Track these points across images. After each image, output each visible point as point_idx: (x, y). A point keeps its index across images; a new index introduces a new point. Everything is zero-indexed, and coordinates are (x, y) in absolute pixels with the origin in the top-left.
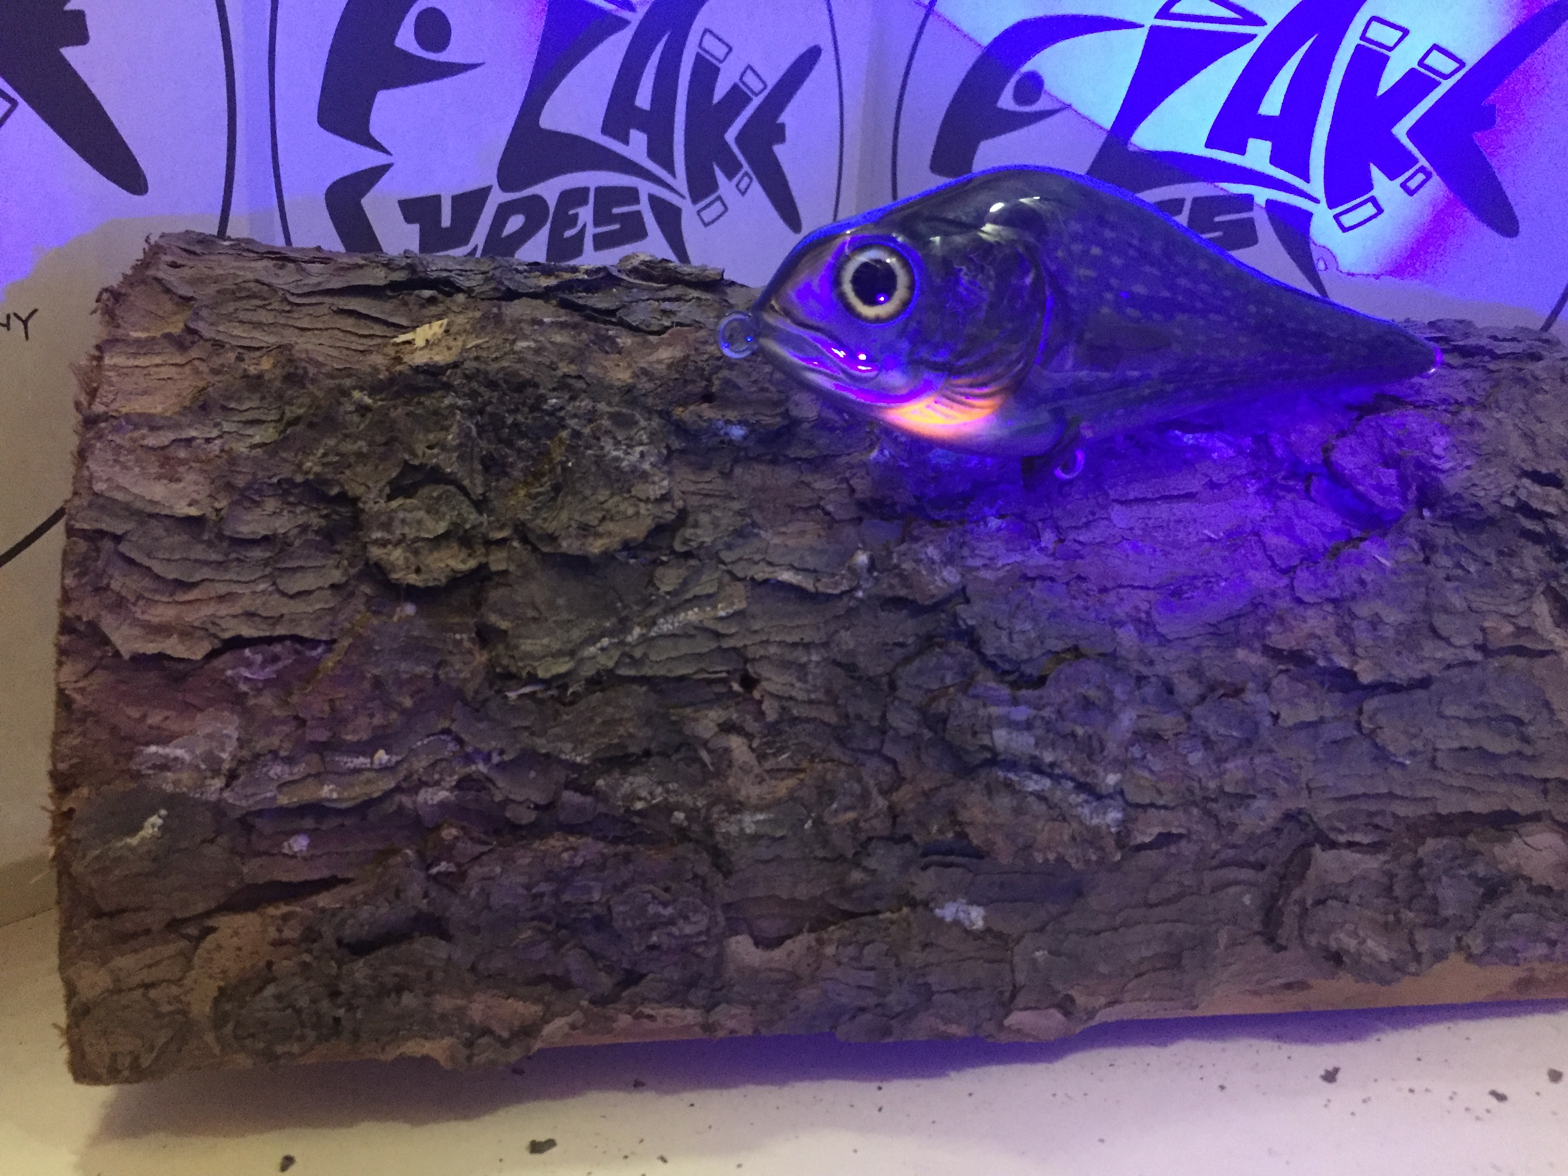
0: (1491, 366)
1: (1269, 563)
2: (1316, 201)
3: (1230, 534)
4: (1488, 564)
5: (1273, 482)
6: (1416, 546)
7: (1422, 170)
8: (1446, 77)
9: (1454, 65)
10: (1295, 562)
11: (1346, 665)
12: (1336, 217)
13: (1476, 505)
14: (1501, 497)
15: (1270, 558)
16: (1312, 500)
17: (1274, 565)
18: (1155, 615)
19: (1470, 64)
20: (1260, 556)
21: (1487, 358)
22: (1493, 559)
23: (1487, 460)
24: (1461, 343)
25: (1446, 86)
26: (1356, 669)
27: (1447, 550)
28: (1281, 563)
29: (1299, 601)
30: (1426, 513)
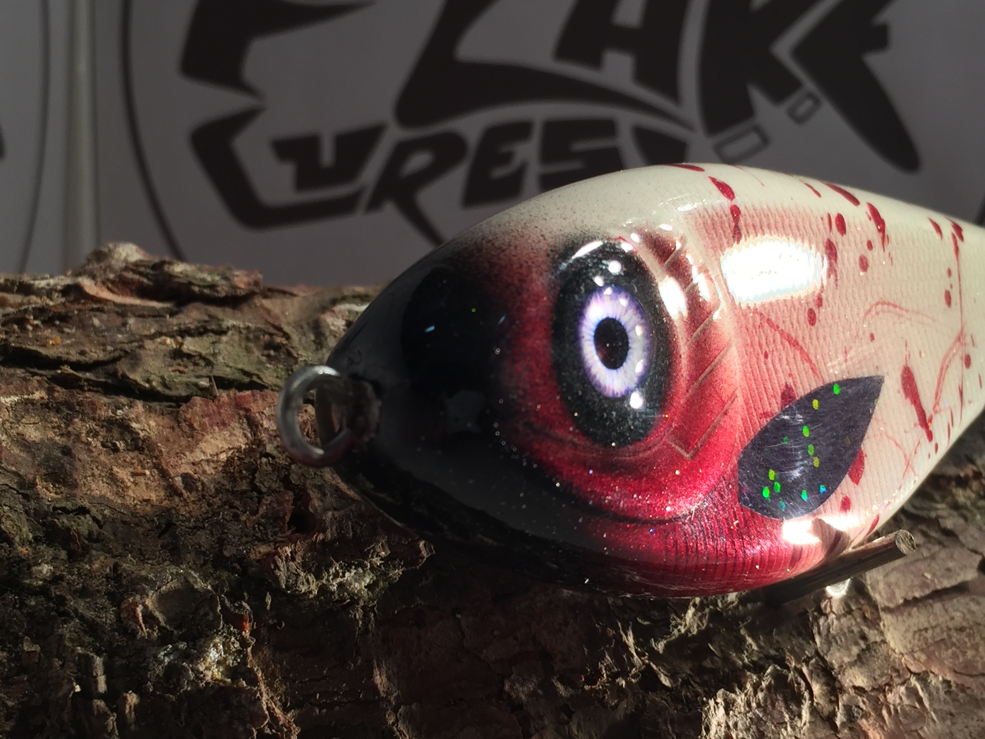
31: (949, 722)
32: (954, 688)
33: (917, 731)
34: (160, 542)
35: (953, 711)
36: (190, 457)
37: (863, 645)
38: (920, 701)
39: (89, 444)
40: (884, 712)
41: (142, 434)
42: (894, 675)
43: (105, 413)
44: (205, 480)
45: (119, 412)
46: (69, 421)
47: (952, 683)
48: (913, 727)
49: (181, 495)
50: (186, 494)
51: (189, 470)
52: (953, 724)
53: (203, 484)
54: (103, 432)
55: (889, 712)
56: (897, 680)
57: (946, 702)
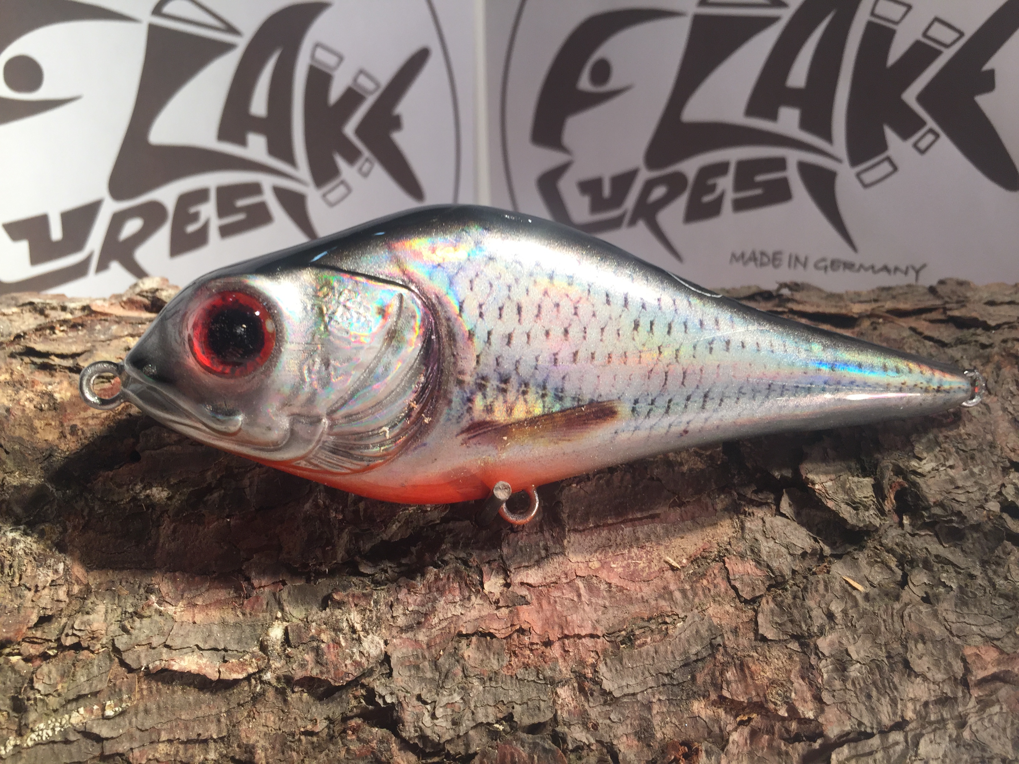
0: (983, 339)
1: (732, 593)
2: (838, 160)
3: (694, 560)
4: (972, 577)
5: (742, 497)
6: (893, 565)
7: (931, 131)
8: (947, 46)
9: (955, 35)
10: (761, 590)
11: (810, 715)
12: (858, 175)
13: (959, 514)
14: (986, 501)
15: (734, 588)
16: (783, 515)
17: (739, 596)
18: (602, 668)
19: (969, 33)
20: (723, 586)
21: (979, 331)
22: (977, 572)
23: (973, 458)
24: (956, 313)
25: (947, 55)
26: (821, 720)
27: (927, 565)
28: (746, 594)
29: (764, 639)
30: (906, 521)
31: (600, 613)
32: (614, 589)
33: (566, 617)
34: (40, 466)
35: (607, 604)
36: (83, 414)
37: (543, 553)
38: (579, 596)
39: (24, 406)
40: (544, 603)
41: (59, 400)
42: (563, 576)
43: (40, 388)
44: (85, 429)
45: (50, 387)
46: (17, 392)
47: (613, 586)
48: (565, 614)
49: (65, 437)
50: (69, 436)
51: (78, 423)
52: (603, 613)
53: (83, 432)
54: (37, 399)
55: (549, 603)
56: (564, 581)
57: (604, 598)
